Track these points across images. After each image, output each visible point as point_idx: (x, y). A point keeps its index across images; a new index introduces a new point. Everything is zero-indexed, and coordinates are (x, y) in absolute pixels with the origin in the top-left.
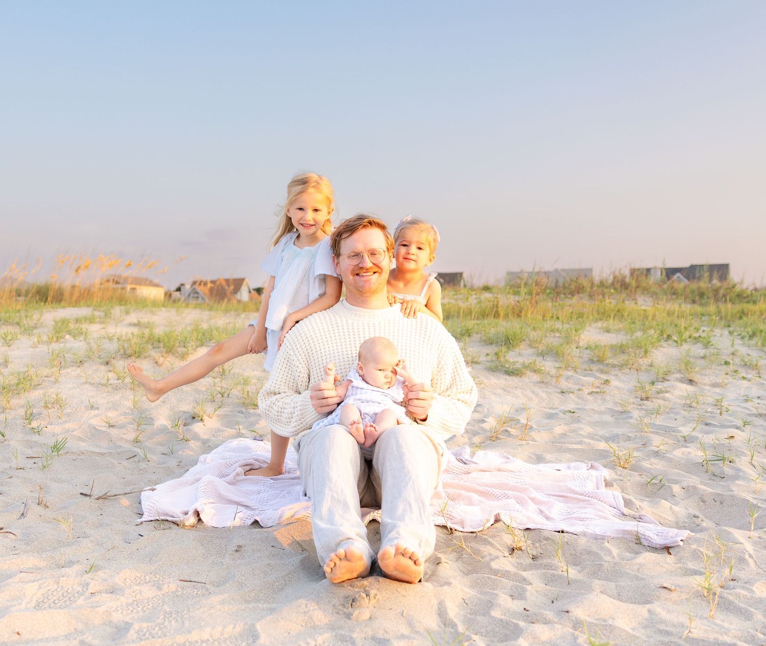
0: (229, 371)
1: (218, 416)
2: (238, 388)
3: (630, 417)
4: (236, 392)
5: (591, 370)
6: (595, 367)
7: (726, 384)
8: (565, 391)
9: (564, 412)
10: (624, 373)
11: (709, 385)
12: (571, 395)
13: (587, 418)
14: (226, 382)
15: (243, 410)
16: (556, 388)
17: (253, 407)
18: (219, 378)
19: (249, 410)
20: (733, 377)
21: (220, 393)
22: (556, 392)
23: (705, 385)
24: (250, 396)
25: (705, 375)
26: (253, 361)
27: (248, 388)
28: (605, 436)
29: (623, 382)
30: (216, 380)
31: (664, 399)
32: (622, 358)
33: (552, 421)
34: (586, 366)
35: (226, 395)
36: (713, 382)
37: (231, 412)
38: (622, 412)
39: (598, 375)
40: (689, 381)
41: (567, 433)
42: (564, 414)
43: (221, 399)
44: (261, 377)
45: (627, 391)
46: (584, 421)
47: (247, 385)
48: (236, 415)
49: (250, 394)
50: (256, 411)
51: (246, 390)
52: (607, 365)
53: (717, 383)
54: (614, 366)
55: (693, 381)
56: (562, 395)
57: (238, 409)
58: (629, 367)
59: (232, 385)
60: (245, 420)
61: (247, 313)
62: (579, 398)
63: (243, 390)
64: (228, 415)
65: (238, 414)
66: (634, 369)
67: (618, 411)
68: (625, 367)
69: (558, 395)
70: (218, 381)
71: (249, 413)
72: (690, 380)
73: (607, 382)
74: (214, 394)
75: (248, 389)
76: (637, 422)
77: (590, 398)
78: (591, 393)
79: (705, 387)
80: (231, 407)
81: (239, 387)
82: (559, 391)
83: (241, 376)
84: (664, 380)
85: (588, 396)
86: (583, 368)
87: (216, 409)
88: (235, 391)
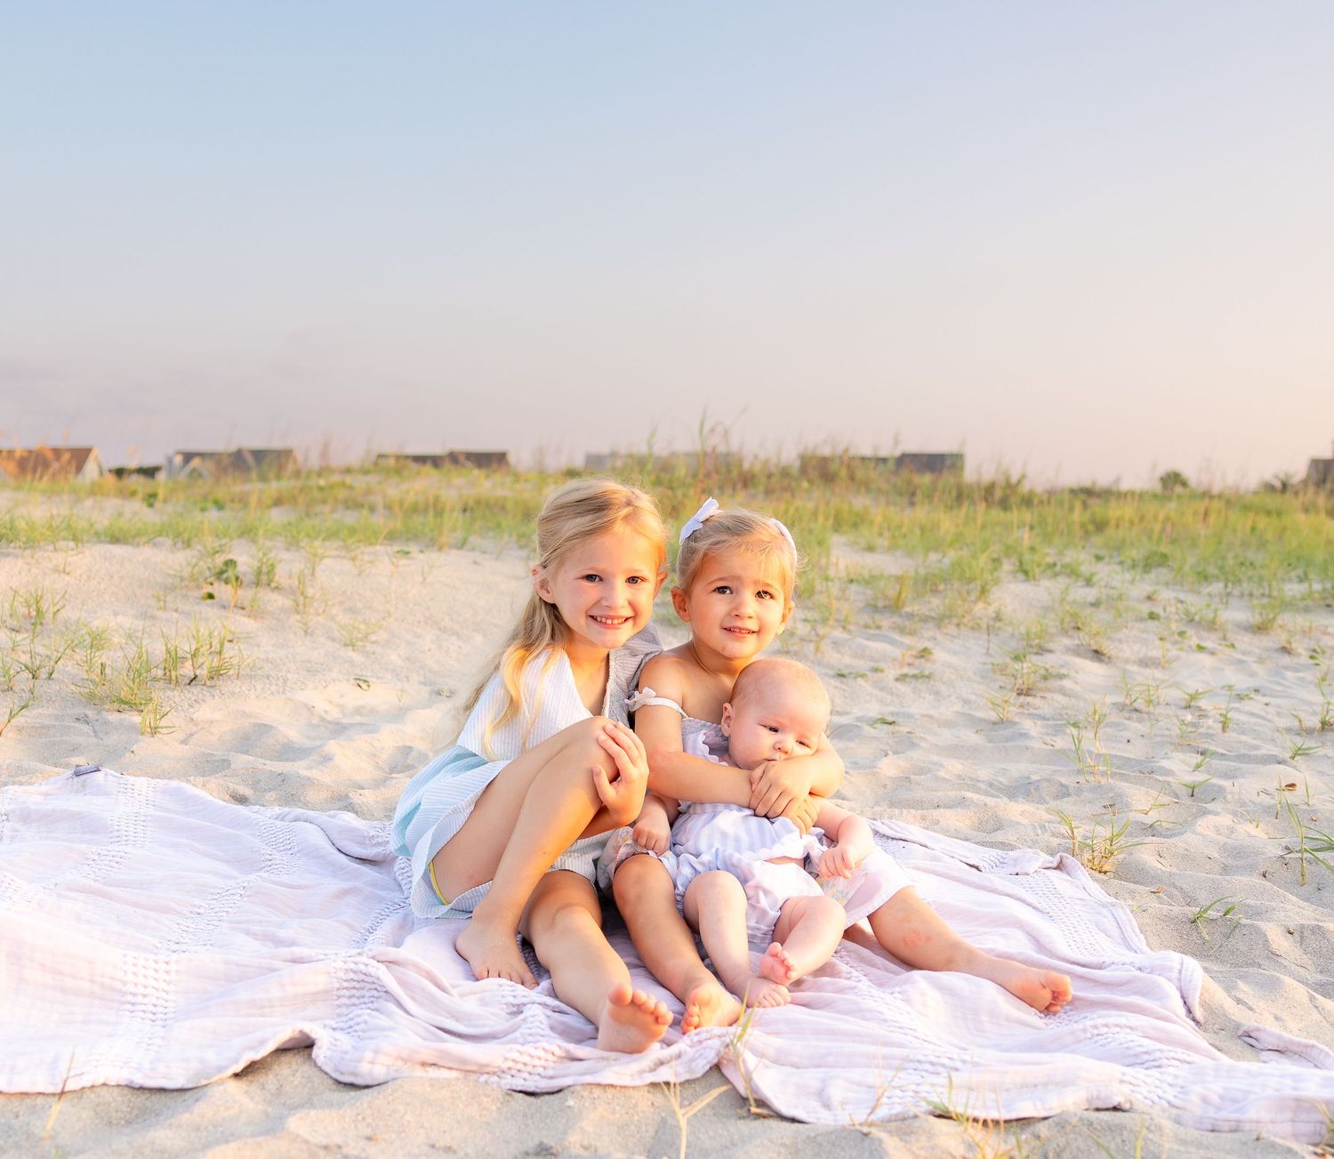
0: (55, 614)
1: (20, 730)
2: (77, 657)
3: (1021, 734)
4: (69, 667)
5: (879, 627)
6: (886, 621)
7: (1169, 662)
8: (845, 672)
9: (873, 722)
10: (947, 634)
11: (1134, 662)
12: (860, 680)
13: (928, 738)
14: (46, 642)
15: (90, 713)
16: (819, 664)
17: (116, 705)
18: (26, 630)
19: (104, 713)
20: (1178, 647)
21: (27, 668)
22: (826, 674)
23: (1127, 661)
24: (108, 678)
25: (1120, 641)
26: (113, 593)
27: (101, 657)
28: (1000, 783)
29: (955, 653)
30: (19, 637)
31: (1063, 692)
32: (935, 604)
33: (851, 745)
34: (865, 618)
35: (43, 674)
36: (1142, 655)
37: (57, 718)
38: (994, 724)
39: (897, 637)
40: (1093, 653)
41: (912, 777)
42: (871, 725)
43: (31, 682)
44: (136, 631)
45: (975, 673)
46: (923, 744)
47: (98, 650)
48: (70, 728)
49: (108, 671)
50: (123, 716)
51: (97, 662)
52: (910, 616)
53: (1151, 659)
54: (925, 619)
55: (1102, 654)
56: (842, 682)
57: (78, 711)
58: (955, 621)
59: (61, 649)
60: (94, 740)
61: (99, 498)
62: (882, 689)
63: (89, 662)
64: (48, 727)
65: (77, 725)
66: (965, 625)
67: (985, 720)
68: (947, 621)
69: (832, 681)
70: (24, 639)
71: (106, 723)
72: (1096, 652)
73: (924, 654)
74: (12, 672)
75: (104, 660)
76: (1045, 746)
77: (902, 688)
78: (902, 678)
79: (1128, 667)
80: (57, 704)
81: (80, 655)
82: (832, 673)
83: (86, 626)
84: (1042, 650)
85: (898, 685)
86: (862, 622)
87: (16, 709)
88: (70, 664)
